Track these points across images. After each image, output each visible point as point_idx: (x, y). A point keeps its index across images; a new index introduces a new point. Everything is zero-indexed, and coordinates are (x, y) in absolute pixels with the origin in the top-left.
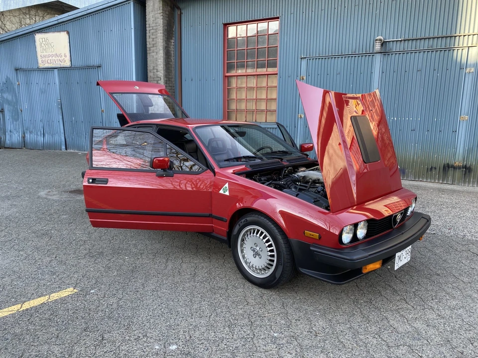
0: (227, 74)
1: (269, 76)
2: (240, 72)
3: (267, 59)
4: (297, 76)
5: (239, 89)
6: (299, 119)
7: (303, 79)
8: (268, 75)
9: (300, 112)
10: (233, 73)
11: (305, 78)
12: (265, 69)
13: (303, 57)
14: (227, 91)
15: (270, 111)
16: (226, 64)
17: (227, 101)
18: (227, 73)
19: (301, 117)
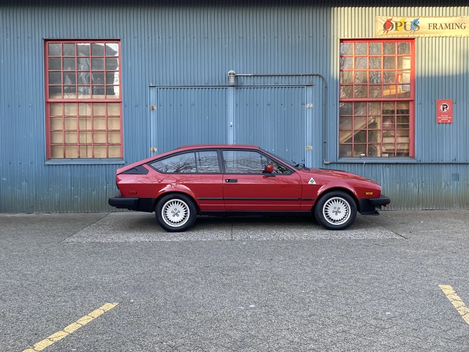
0: (50, 100)
1: (108, 104)
2: (69, 97)
3: (105, 85)
4: (147, 106)
5: (66, 118)
6: (152, 153)
7: (153, 109)
8: (107, 102)
9: (152, 145)
10: (58, 98)
11: (155, 108)
12: (104, 96)
13: (151, 85)
14: (50, 120)
15: (113, 145)
16: (48, 87)
17: (50, 132)
18: (49, 98)
19: (154, 151)
